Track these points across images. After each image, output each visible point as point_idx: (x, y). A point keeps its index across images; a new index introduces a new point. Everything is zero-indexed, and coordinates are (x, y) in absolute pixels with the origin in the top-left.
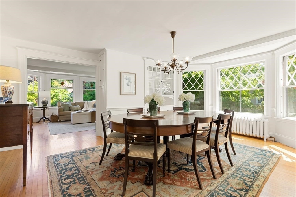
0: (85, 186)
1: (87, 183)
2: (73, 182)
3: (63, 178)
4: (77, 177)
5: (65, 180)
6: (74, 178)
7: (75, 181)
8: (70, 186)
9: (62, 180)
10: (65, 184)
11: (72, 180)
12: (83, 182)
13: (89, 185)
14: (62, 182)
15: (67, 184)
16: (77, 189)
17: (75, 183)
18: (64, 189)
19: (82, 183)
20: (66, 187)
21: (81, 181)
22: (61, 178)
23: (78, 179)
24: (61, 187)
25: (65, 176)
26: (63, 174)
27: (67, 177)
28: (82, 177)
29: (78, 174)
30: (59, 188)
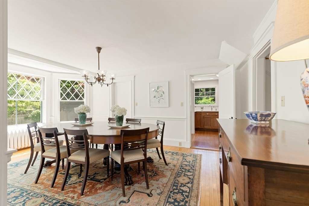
0: (178, 179)
1: (175, 179)
2: (183, 185)
3: (187, 194)
4: (177, 188)
5: (187, 191)
6: (179, 188)
7: (180, 185)
8: (186, 184)
9: (189, 193)
10: (188, 187)
11: (182, 188)
12: (176, 182)
13: (175, 177)
14: (190, 191)
15: (187, 186)
16: (183, 180)
17: (182, 184)
18: (191, 184)
19: (178, 181)
20: (189, 184)
21: (177, 183)
22: (189, 195)
23: (177, 186)
24: (192, 186)
25: (184, 195)
26: (185, 198)
27: (184, 193)
28: (174, 186)
29: (173, 191)
30: (194, 186)
